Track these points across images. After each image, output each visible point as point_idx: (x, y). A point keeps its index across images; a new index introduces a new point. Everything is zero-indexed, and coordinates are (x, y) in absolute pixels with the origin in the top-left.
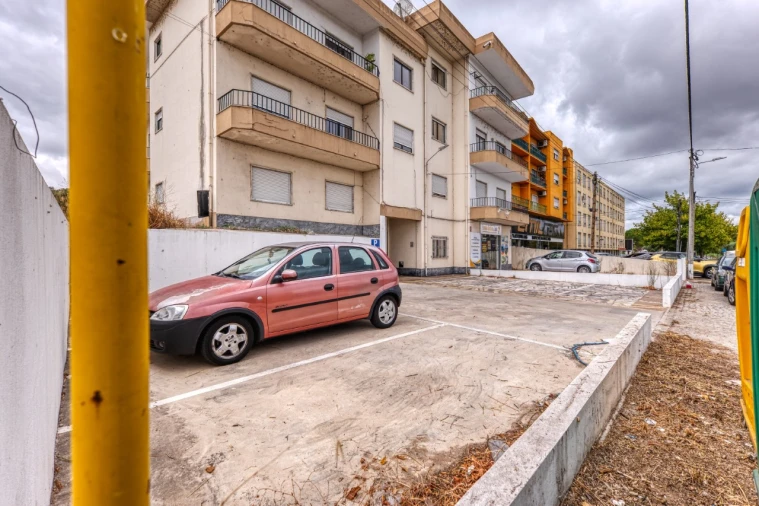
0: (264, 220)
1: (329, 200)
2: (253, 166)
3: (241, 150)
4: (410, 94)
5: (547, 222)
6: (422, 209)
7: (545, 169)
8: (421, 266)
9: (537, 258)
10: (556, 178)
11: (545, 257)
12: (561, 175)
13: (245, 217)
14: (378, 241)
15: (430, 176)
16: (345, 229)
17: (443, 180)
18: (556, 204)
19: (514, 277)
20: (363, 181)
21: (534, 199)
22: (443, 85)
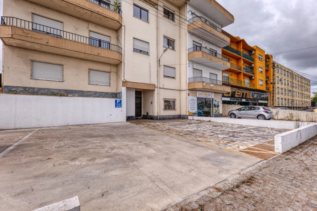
0: (40, 89)
1: (91, 80)
2: (33, 61)
3: (23, 52)
4: (147, 24)
5: (255, 92)
6: (156, 84)
7: (253, 65)
8: (156, 114)
9: (233, 110)
10: (261, 70)
11: (238, 110)
12: (264, 68)
13: (26, 88)
14: (121, 101)
15: (162, 67)
16: (104, 94)
17: (173, 69)
18: (261, 83)
19: (210, 121)
20: (117, 70)
21: (247, 81)
22: (173, 19)
